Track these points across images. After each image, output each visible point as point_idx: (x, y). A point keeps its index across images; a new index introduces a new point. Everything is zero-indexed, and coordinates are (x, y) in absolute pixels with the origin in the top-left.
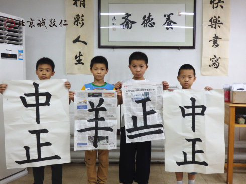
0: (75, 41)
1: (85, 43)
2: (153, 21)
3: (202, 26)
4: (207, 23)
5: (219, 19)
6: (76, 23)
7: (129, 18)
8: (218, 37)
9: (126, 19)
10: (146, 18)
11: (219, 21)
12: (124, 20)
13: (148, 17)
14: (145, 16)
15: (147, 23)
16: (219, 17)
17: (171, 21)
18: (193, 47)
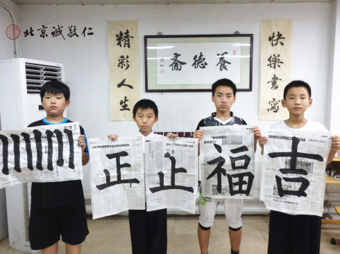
0: (119, 86)
1: (131, 87)
2: (205, 61)
3: (260, 66)
4: (265, 62)
5: (279, 58)
6: (121, 65)
7: (179, 59)
8: (277, 78)
9: (175, 60)
10: (197, 59)
11: (279, 60)
12: (173, 61)
13: (200, 58)
14: (196, 57)
15: (198, 64)
16: (279, 56)
17: (225, 62)
18: (250, 90)
